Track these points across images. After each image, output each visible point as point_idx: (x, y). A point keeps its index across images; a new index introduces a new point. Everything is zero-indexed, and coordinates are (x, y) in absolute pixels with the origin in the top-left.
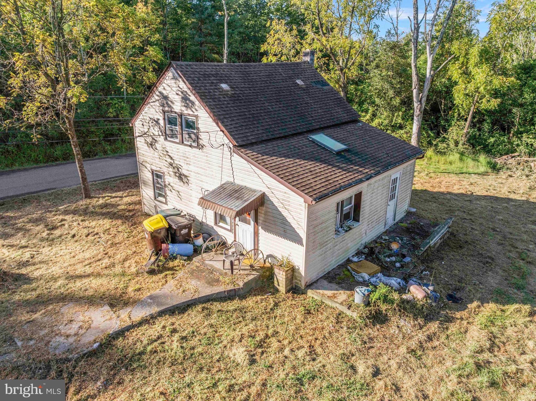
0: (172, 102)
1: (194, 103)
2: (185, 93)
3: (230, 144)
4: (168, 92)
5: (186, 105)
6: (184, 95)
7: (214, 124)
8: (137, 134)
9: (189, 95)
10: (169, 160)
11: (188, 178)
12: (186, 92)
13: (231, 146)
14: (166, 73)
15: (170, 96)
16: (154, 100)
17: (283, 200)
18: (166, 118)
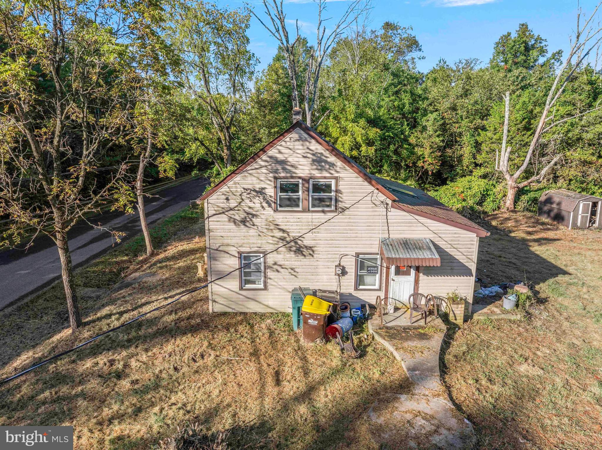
0: (292, 166)
1: (334, 164)
2: (319, 155)
3: (388, 199)
4: (286, 156)
5: (319, 167)
6: (318, 157)
7: (366, 183)
8: (211, 212)
9: (327, 157)
10: (280, 234)
11: (313, 249)
12: (321, 154)
13: (390, 202)
14: (285, 134)
15: (290, 159)
16: (257, 167)
17: (452, 241)
18: (279, 185)
